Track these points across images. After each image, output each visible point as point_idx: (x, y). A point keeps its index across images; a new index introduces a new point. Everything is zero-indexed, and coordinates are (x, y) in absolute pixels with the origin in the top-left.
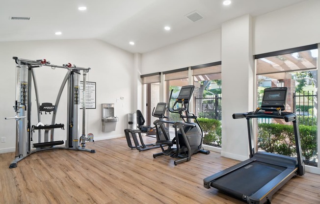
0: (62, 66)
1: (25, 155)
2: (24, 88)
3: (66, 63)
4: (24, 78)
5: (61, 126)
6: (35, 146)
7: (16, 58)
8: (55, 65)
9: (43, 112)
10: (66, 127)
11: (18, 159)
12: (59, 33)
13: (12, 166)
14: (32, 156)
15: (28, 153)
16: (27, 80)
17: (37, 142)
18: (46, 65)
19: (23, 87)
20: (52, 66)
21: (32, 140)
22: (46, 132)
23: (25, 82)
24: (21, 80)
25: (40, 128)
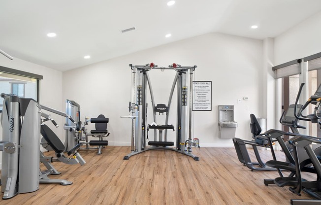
0: (168, 67)
1: (140, 150)
2: (139, 91)
3: (171, 64)
4: (139, 82)
5: (171, 127)
6: (150, 143)
7: (131, 65)
8: (164, 67)
9: (158, 113)
10: (175, 128)
11: (133, 153)
12: (168, 36)
13: (126, 158)
14: (146, 152)
15: (142, 149)
16: (141, 84)
17: (153, 140)
18: (154, 68)
19: (139, 89)
20: (161, 68)
21: (147, 138)
22: (161, 132)
23: (140, 85)
24: (137, 84)
25: (154, 127)
